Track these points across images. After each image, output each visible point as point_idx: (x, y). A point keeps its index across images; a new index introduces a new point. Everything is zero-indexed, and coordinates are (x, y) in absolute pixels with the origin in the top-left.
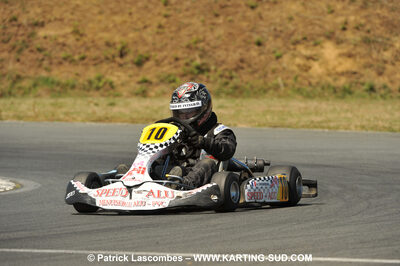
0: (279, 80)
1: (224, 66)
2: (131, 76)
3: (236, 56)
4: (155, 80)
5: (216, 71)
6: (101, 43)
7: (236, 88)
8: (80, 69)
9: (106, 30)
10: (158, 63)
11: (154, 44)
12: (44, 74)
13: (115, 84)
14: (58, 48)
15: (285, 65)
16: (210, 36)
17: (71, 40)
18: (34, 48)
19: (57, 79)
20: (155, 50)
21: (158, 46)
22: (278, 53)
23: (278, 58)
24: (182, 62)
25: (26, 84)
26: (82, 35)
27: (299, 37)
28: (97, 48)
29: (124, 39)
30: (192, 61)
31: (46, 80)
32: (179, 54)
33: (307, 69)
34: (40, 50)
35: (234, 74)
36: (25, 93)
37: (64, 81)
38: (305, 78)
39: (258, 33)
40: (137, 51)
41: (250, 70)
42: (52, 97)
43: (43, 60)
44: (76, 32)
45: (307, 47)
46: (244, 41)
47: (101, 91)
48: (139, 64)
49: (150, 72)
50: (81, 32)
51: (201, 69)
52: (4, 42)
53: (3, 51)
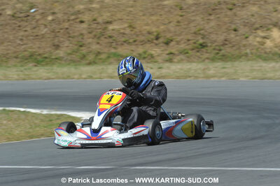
0: (248, 51)
1: (216, 44)
2: (163, 51)
3: (222, 38)
4: (176, 53)
5: (211, 46)
6: (144, 32)
7: (223, 56)
8: (133, 47)
9: (147, 25)
10: (178, 43)
11: (175, 32)
12: (113, 51)
13: (154, 55)
14: (121, 36)
15: (250, 42)
16: (207, 27)
17: (128, 31)
18: (107, 36)
19: (121, 53)
20: (176, 35)
21: (178, 33)
22: (247, 35)
23: (247, 38)
24: (191, 42)
25: (103, 56)
27: (258, 26)
28: (143, 35)
29: (157, 29)
30: (198, 41)
31: (115, 54)
32: (189, 37)
33: (263, 44)
34: (110, 37)
35: (222, 48)
36: (104, 61)
38: (262, 49)
39: (235, 24)
40: (165, 36)
41: (231, 45)
43: (112, 43)
44: (130, 26)
45: (263, 31)
46: (227, 29)
48: (167, 43)
49: (173, 48)
50: (133, 26)
51: (203, 46)
52: (90, 33)
53: (89, 38)
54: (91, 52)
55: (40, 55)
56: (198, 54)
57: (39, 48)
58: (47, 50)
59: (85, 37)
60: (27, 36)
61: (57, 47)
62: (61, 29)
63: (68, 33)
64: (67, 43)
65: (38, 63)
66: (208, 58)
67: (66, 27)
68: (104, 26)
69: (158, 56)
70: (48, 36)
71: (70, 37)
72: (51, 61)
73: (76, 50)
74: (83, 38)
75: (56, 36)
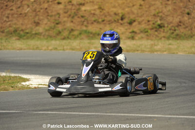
1: (172, 25)
2: (126, 29)
3: (177, 20)
4: (138, 31)
5: (167, 27)
6: (112, 13)
7: (177, 35)
8: (101, 26)
9: (114, 7)
10: (140, 23)
11: (138, 14)
12: (84, 28)
14: (91, 16)
16: (164, 10)
17: (98, 12)
18: (79, 16)
19: (90, 31)
20: (138, 16)
21: (140, 15)
24: (151, 23)
25: (76, 33)
26: (103, 10)
28: (110, 15)
29: (122, 11)
30: (156, 22)
31: (86, 31)
32: (150, 19)
34: (82, 17)
35: (176, 28)
36: (76, 37)
37: (94, 32)
39: (188, 8)
40: (129, 17)
41: (184, 26)
42: (89, 39)
43: (84, 21)
44: (100, 8)
46: (181, 12)
48: (130, 23)
49: (136, 27)
50: (102, 8)
51: (160, 26)
52: (65, 13)
53: (64, 17)
54: (65, 29)
55: (22, 30)
56: (156, 33)
57: (22, 24)
58: (28, 26)
59: (61, 16)
60: (13, 15)
61: (37, 24)
62: (41, 9)
63: (48, 12)
64: (45, 21)
65: (20, 37)
66: (164, 37)
67: (46, 7)
68: (78, 7)
69: (122, 33)
70: (30, 14)
71: (48, 16)
72: (31, 36)
73: (53, 27)
74: (59, 17)
75: (36, 15)
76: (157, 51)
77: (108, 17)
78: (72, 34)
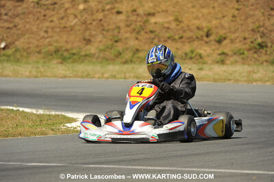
2: (213, 50)
4: (230, 53)
5: (271, 47)
6: (193, 28)
8: (179, 45)
9: (197, 18)
10: (232, 41)
11: (229, 28)
13: (202, 56)
14: (164, 31)
16: (267, 23)
17: (173, 25)
18: (147, 30)
20: (230, 32)
21: (233, 29)
24: (248, 41)
25: (142, 55)
26: (180, 22)
28: (190, 30)
29: (208, 25)
30: (255, 40)
32: (247, 35)
34: (152, 32)
36: (142, 61)
40: (217, 33)
43: (154, 38)
44: (176, 20)
47: (194, 60)
48: (219, 42)
49: (227, 47)
50: (180, 19)
51: (261, 46)
52: (128, 26)
53: (126, 32)
54: (127, 49)
55: (67, 50)
56: (256, 55)
57: (66, 42)
58: (75, 45)
59: (122, 31)
60: (53, 28)
61: (88, 41)
62: (94, 20)
63: (102, 25)
64: (100, 38)
65: (64, 60)
66: (267, 61)
67: (100, 18)
68: (145, 18)
69: (208, 56)
70: (78, 28)
71: (103, 30)
72: (79, 58)
73: (110, 47)
74: (119, 32)
75: (87, 29)
76: (256, 81)
77: (187, 32)
78: (137, 55)
